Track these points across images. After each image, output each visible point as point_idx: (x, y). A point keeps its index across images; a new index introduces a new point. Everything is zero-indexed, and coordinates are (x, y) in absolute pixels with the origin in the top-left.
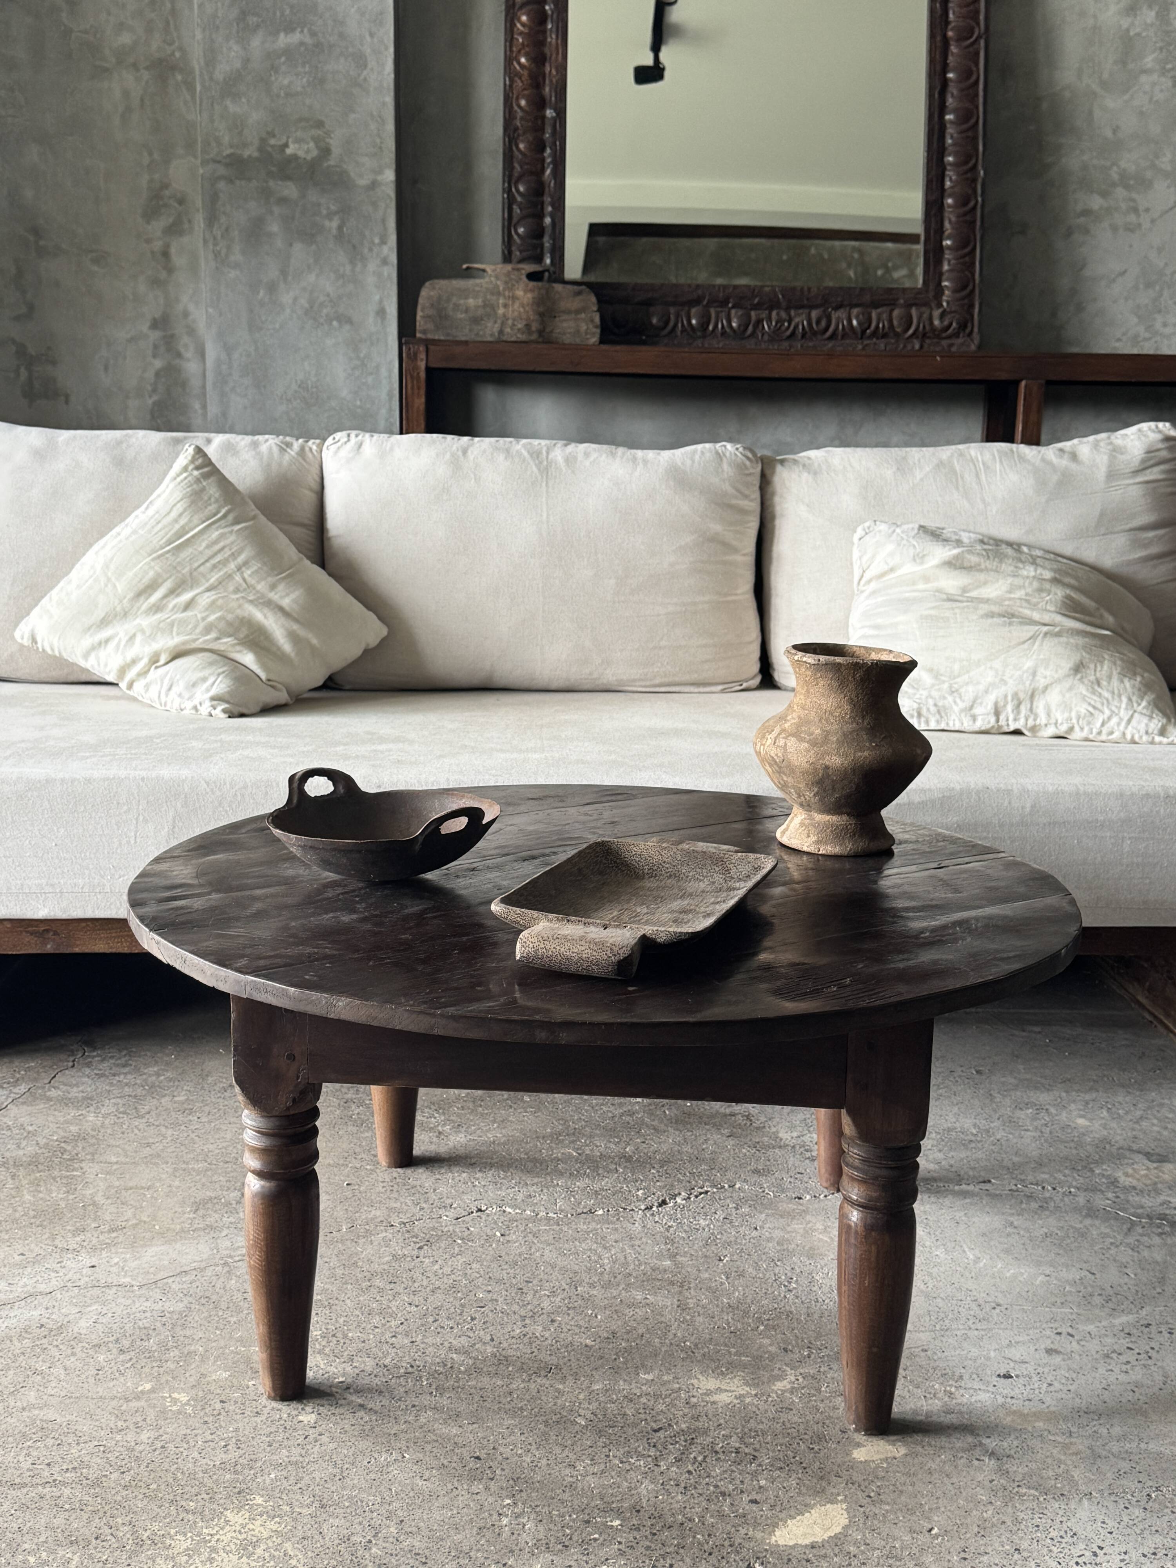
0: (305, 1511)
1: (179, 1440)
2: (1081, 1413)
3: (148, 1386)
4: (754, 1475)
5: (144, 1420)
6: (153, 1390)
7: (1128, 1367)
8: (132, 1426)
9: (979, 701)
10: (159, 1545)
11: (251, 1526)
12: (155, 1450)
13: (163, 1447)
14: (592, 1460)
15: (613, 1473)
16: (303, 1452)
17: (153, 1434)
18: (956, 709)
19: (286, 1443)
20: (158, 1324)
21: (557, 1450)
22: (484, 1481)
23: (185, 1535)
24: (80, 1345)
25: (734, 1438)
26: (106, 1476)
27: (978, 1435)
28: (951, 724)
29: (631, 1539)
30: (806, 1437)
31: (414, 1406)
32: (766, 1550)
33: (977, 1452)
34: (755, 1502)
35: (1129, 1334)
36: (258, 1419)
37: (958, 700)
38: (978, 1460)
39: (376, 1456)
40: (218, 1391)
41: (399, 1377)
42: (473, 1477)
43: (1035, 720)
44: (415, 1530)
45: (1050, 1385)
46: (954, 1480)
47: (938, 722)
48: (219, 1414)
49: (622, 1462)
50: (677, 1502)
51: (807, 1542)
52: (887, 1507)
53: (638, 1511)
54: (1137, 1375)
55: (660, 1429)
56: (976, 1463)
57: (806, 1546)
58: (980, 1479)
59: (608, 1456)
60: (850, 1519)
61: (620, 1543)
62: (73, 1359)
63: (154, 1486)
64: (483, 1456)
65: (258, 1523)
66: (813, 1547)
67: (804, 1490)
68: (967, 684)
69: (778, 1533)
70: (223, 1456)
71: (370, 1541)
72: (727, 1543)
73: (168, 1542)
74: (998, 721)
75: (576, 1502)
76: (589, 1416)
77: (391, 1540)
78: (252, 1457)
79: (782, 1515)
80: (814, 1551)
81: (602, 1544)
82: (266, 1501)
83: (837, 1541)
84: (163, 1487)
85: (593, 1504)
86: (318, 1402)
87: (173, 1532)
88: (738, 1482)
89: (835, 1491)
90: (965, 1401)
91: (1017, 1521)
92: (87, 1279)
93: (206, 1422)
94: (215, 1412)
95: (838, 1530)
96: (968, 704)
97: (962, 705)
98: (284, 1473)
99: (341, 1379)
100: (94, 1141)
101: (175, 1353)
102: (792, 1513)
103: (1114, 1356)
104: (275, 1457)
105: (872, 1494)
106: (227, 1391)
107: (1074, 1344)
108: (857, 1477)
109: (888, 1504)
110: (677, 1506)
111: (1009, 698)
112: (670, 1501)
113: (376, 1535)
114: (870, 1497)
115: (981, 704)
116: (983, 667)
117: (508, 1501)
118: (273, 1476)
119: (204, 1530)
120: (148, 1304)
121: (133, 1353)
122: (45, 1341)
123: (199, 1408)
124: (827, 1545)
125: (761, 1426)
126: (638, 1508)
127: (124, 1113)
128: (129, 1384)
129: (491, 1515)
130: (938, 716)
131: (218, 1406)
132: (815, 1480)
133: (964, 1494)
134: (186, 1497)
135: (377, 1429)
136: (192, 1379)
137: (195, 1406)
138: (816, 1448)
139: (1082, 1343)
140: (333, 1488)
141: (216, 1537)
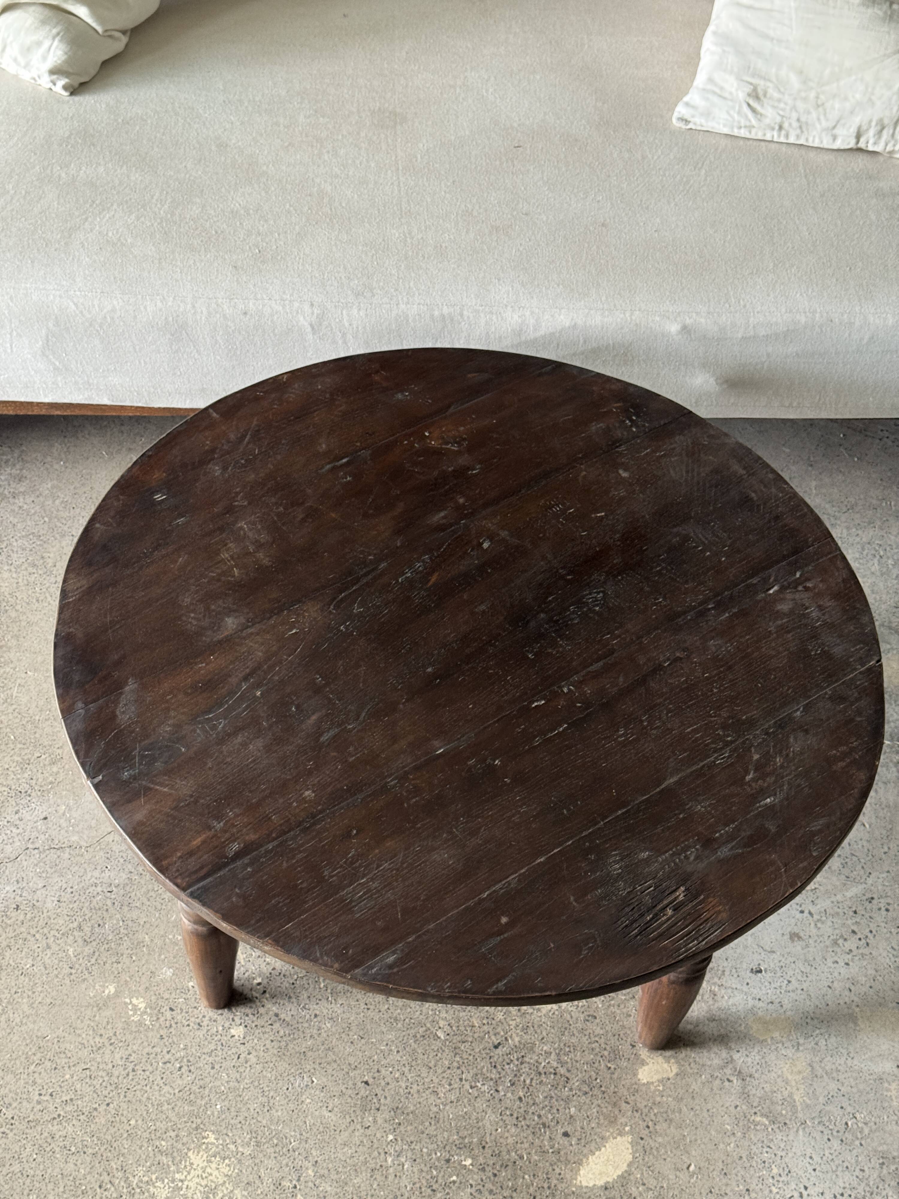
0: (247, 1151)
1: (144, 1060)
2: (809, 1020)
3: (111, 989)
4: (567, 1101)
5: (115, 1035)
6: (117, 994)
7: (850, 956)
8: (107, 1044)
9: (842, 122)
10: (146, 1194)
11: (208, 1170)
12: (128, 1075)
13: (133, 1070)
14: (450, 1085)
15: (466, 1101)
16: (238, 1077)
17: (123, 1053)
18: (818, 126)
19: (223, 1065)
20: (109, 902)
21: (424, 1072)
22: (372, 1111)
23: (163, 1182)
24: (52, 932)
25: (553, 1056)
26: (96, 1109)
27: (730, 1048)
28: (811, 139)
29: (479, 1181)
30: (606, 1053)
31: (316, 1016)
32: (573, 1193)
33: (728, 1071)
34: (566, 1134)
35: (855, 912)
36: (200, 1033)
37: (822, 117)
38: (729, 1080)
39: (292, 1079)
40: (166, 996)
41: (302, 978)
42: (364, 1109)
43: (894, 145)
44: (326, 1172)
45: (789, 982)
46: (709, 1106)
47: (798, 137)
48: (171, 1026)
49: (471, 1087)
50: (512, 1136)
51: (600, 1183)
52: (660, 1140)
53: (484, 1147)
54: (854, 969)
55: (499, 1044)
56: (727, 1083)
57: (602, 1186)
58: (728, 1104)
59: (461, 1080)
60: (633, 1153)
61: (471, 1186)
62: (49, 952)
63: (133, 1122)
64: (371, 1081)
65: (214, 1166)
66: (606, 1188)
67: (602, 1121)
68: (834, 96)
69: (582, 1172)
70: (181, 1083)
71: (295, 1187)
72: (546, 1185)
73: (152, 1189)
74: (858, 142)
75: (439, 1138)
76: (447, 1028)
77: (310, 1184)
78: (202, 1083)
79: (585, 1151)
80: (607, 1192)
81: (459, 1188)
82: (217, 1139)
83: (624, 1179)
84: (140, 1122)
85: (451, 1141)
86: (243, 1010)
87: (154, 1177)
88: (555, 1111)
89: (623, 1120)
90: (725, 1004)
91: (750, 1157)
92: (42, 837)
93: (162, 1037)
94: (168, 1025)
95: (624, 1167)
96: (831, 124)
97: (824, 124)
98: (226, 1103)
99: (259, 980)
100: (13, 614)
101: (126, 943)
102: (593, 1148)
103: (840, 942)
104: (218, 1083)
105: (650, 1124)
106: (173, 995)
107: (813, 925)
108: (641, 1106)
109: (660, 1135)
110: (510, 1140)
111: (873, 123)
112: (506, 1134)
113: (299, 1180)
114: (648, 1127)
115: (844, 125)
116: (853, 78)
117: (391, 1137)
118: (218, 1107)
119: (177, 1176)
120: (96, 874)
121: (94, 943)
122: (23, 929)
123: (155, 1019)
124: (616, 1185)
125: (574, 1040)
126: (484, 1143)
127: (34, 566)
128: (97, 987)
129: (379, 1154)
130: (798, 131)
131: (168, 1014)
132: (610, 1108)
133: (715, 1123)
134: (158, 1134)
135: (291, 1046)
136: (144, 979)
137: (151, 1015)
138: (613, 1067)
139: (819, 925)
140: (264, 1122)
141: (186, 1183)
